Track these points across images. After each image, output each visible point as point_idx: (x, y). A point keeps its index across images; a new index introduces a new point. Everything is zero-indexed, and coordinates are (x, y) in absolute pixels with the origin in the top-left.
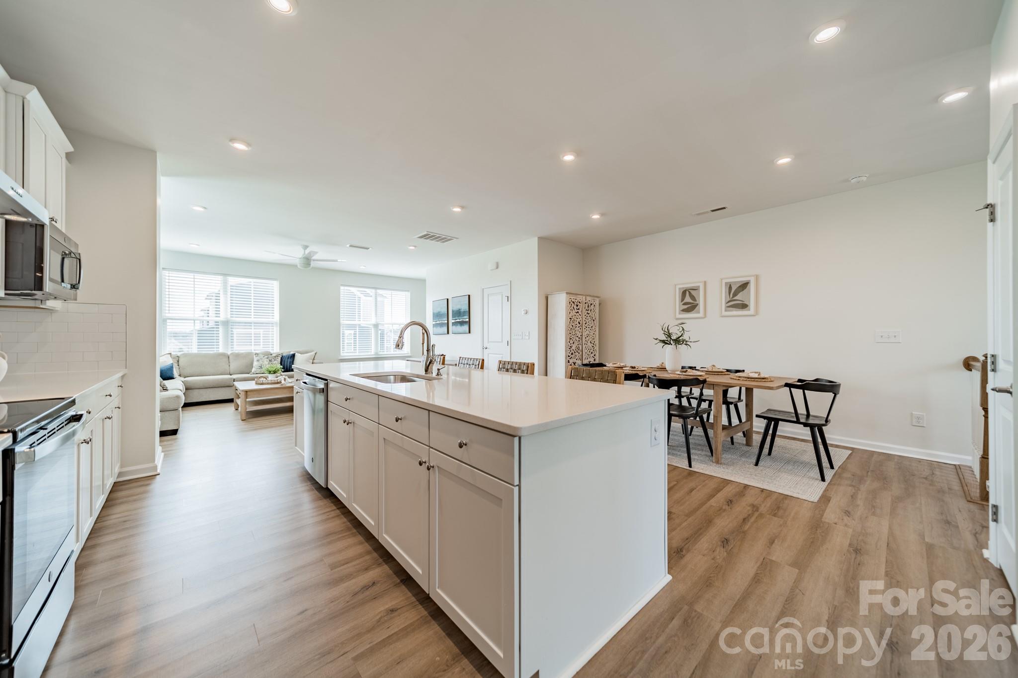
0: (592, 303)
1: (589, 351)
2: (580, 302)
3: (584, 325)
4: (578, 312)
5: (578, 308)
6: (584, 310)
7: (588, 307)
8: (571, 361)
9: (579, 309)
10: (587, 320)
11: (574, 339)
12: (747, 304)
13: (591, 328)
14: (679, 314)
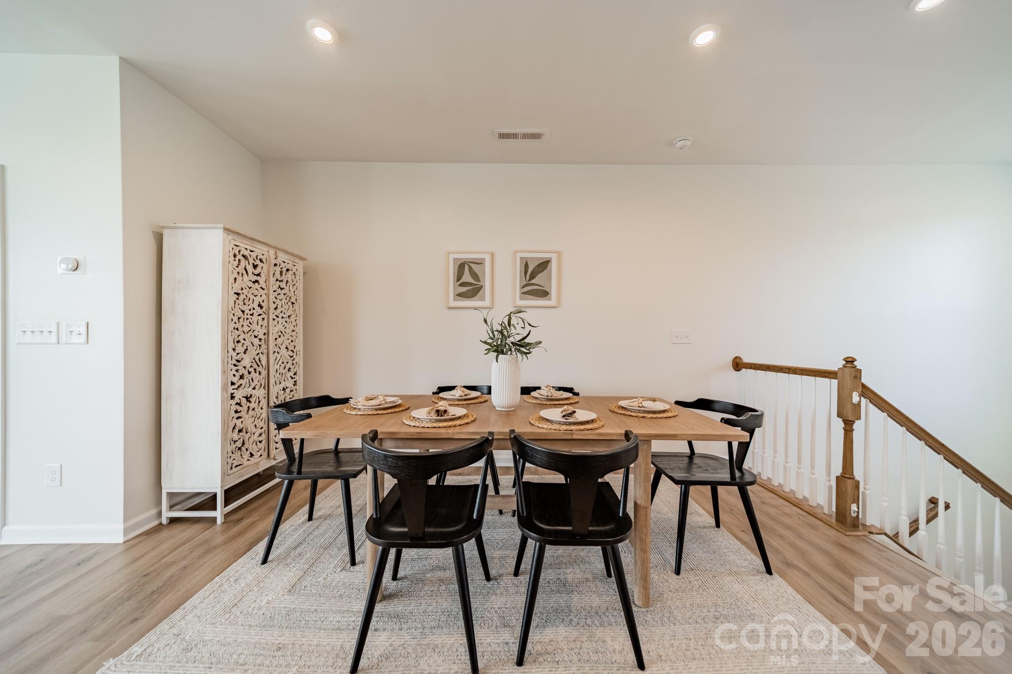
0: (289, 266)
1: (283, 366)
2: (261, 261)
3: (272, 311)
4: (257, 281)
5: (257, 272)
6: (272, 280)
7: (281, 272)
8: (239, 395)
9: (259, 275)
10: (277, 302)
11: (247, 343)
12: (548, 291)
13: (287, 320)
14: (455, 300)
